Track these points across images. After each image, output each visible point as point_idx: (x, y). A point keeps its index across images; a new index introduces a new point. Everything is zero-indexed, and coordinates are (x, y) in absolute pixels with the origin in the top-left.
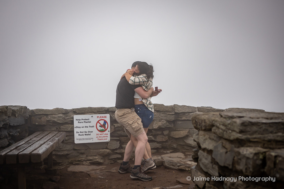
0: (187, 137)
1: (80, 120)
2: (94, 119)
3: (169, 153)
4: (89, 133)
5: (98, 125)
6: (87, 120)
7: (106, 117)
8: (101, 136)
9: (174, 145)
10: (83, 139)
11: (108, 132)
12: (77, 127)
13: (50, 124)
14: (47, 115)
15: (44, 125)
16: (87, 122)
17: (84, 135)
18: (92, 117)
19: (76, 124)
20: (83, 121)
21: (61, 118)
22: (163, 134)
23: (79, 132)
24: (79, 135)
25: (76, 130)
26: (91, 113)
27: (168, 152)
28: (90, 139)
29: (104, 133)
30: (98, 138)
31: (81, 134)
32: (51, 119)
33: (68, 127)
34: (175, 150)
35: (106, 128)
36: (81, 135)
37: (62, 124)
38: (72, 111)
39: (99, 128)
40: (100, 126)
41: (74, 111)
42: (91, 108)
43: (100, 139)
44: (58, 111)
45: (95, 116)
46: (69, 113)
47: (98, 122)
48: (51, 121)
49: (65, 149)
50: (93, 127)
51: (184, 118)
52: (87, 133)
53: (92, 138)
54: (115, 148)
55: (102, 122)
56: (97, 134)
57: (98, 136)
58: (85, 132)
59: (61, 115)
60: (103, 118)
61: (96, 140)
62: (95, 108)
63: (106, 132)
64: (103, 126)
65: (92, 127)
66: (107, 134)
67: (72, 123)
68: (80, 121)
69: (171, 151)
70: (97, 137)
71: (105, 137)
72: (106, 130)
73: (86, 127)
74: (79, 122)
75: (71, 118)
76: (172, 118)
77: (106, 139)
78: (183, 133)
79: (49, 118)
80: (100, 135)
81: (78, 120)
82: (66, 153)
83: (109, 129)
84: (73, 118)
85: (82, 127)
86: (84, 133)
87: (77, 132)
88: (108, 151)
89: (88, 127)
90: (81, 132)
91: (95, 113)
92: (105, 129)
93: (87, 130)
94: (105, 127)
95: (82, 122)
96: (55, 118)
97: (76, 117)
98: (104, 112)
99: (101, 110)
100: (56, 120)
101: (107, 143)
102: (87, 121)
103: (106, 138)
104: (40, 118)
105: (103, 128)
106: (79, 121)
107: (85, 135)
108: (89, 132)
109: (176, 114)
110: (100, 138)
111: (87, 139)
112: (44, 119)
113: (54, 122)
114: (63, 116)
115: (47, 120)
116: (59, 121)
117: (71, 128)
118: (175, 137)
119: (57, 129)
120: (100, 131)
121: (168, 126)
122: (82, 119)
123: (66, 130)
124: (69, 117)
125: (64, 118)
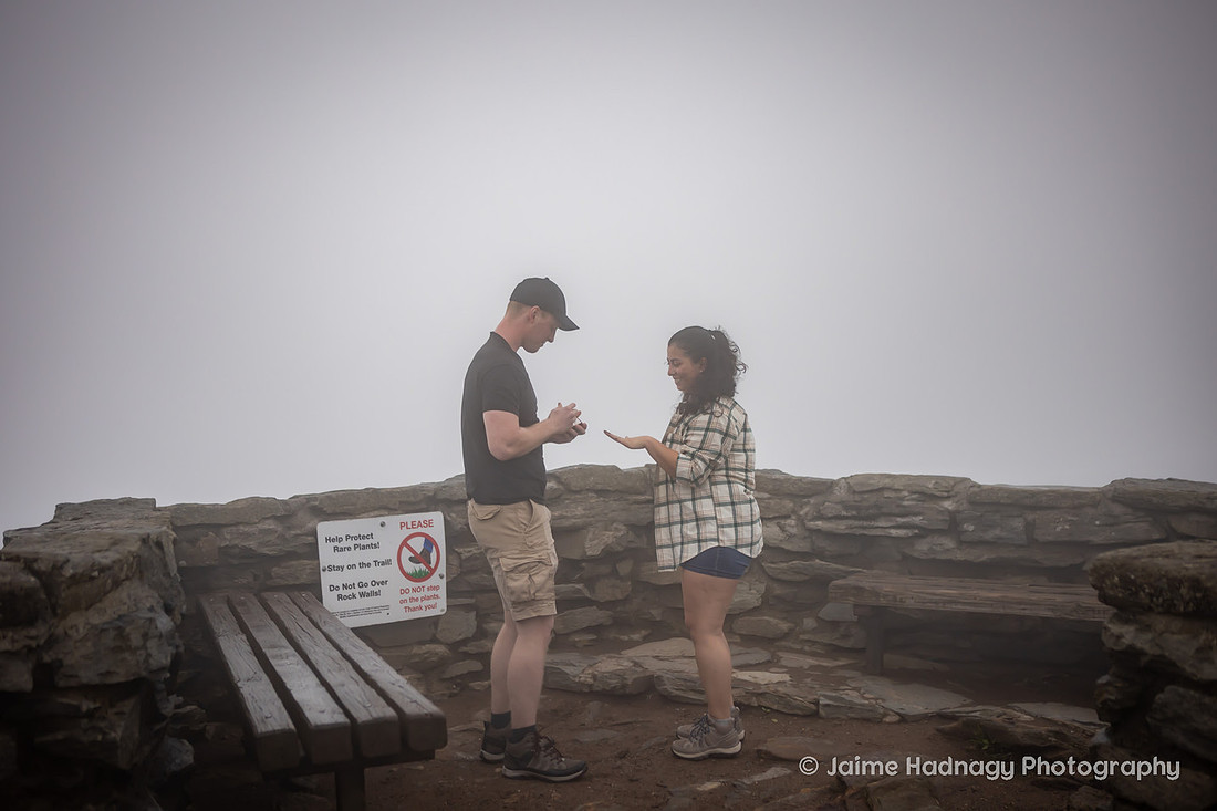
1: (340, 540)
2: (390, 532)
4: (376, 588)
5: (406, 554)
6: (364, 537)
7: (429, 524)
8: (415, 595)
9: (654, 611)
10: (356, 613)
11: (439, 581)
12: (331, 568)
13: (231, 560)
14: (216, 527)
16: (364, 547)
17: (357, 596)
18: (383, 525)
19: (326, 555)
20: (351, 543)
21: (272, 538)
22: (616, 572)
23: (337, 588)
24: (340, 597)
25: (327, 579)
26: (377, 513)
28: (378, 610)
29: (427, 583)
30: (405, 605)
31: (346, 592)
32: (235, 543)
33: (301, 570)
34: (659, 632)
35: (432, 566)
36: (346, 598)
37: (277, 560)
39: (410, 567)
40: (411, 559)
41: (315, 506)
42: (375, 491)
43: (414, 609)
44: (260, 508)
45: (393, 521)
46: (296, 515)
47: (404, 543)
48: (238, 551)
50: (388, 562)
52: (368, 590)
53: (387, 607)
54: (461, 637)
55: (418, 544)
56: (403, 591)
57: (405, 596)
58: (362, 585)
59: (271, 525)
60: (420, 530)
61: (398, 614)
62: (391, 493)
63: (435, 580)
65: (383, 564)
66: (437, 588)
67: (313, 551)
68: (340, 545)
69: (644, 633)
70: (402, 602)
71: (429, 598)
72: (433, 571)
73: (362, 565)
74: (336, 549)
75: (307, 535)
77: (434, 607)
79: (227, 538)
80: (411, 594)
81: (333, 540)
83: (442, 569)
84: (314, 534)
85: (349, 567)
86: (357, 591)
87: (332, 588)
88: (440, 649)
89: (369, 565)
90: (345, 586)
91: (392, 511)
92: (430, 568)
93: (367, 575)
95: (349, 548)
96: (249, 536)
97: (325, 529)
98: (423, 506)
99: (412, 499)
100: (252, 544)
101: (435, 620)
102: (364, 542)
103: (431, 602)
104: (193, 542)
105: (422, 567)
106: (336, 544)
107: (362, 595)
108: (374, 583)
110: (412, 605)
111: (368, 611)
112: (209, 543)
113: (246, 554)
114: (280, 529)
115: (220, 548)
116: (265, 551)
117: (308, 571)
118: (658, 583)
119: (256, 577)
120: (409, 576)
121: (633, 545)
122: (348, 537)
123: (292, 583)
124: (298, 532)
125: (281, 537)
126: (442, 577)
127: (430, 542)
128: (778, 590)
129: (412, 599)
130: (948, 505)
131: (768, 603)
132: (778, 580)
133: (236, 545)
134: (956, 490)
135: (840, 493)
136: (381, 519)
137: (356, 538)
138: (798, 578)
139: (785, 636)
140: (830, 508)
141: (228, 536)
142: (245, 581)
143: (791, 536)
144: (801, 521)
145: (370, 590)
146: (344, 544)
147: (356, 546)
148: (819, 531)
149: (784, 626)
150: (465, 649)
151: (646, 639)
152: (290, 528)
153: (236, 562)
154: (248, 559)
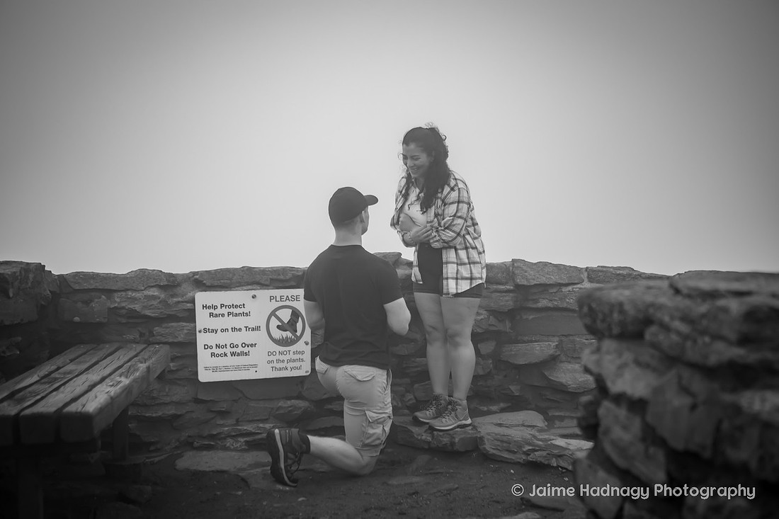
0: (553, 360)
1: (215, 307)
2: (260, 304)
3: (495, 413)
4: (246, 350)
5: (274, 323)
6: (236, 307)
7: (296, 298)
8: (282, 357)
9: (513, 388)
10: (227, 369)
11: (304, 347)
12: (206, 330)
13: (119, 319)
14: (109, 292)
15: (100, 325)
16: (236, 315)
17: (229, 355)
18: (254, 297)
19: (202, 319)
20: (225, 311)
21: (155, 303)
23: (211, 347)
24: (213, 355)
25: (202, 339)
26: (250, 287)
27: (494, 408)
28: (246, 368)
29: (293, 348)
30: (272, 365)
31: (218, 351)
32: (123, 305)
33: (178, 331)
34: (516, 404)
35: (298, 334)
36: (220, 355)
37: (160, 320)
38: (189, 278)
39: (278, 334)
40: (278, 327)
41: (196, 279)
42: (250, 269)
43: (280, 369)
44: (145, 278)
45: (264, 294)
46: (179, 285)
47: (273, 313)
48: (124, 311)
49: (168, 399)
50: (258, 328)
51: (543, 303)
52: (239, 350)
53: (255, 366)
54: (325, 396)
55: (286, 315)
56: (270, 354)
57: (272, 358)
58: (232, 346)
59: (154, 292)
60: (287, 303)
61: (265, 372)
62: (263, 271)
63: (300, 346)
64: (291, 325)
65: (253, 329)
66: (303, 353)
67: (191, 316)
68: (215, 312)
69: (502, 405)
70: (269, 362)
71: (294, 361)
72: (298, 338)
73: (234, 329)
74: (211, 315)
75: (187, 302)
76: (507, 302)
77: (300, 368)
78: (540, 349)
80: (278, 357)
81: (209, 307)
82: (171, 411)
83: (307, 336)
84: (193, 301)
85: (222, 330)
86: (228, 351)
87: (206, 347)
88: (302, 404)
89: (240, 330)
90: (217, 346)
91: (264, 286)
92: (296, 336)
93: (238, 338)
94: (294, 331)
95: (223, 315)
96: (134, 300)
97: (202, 298)
98: (293, 283)
99: (282, 277)
100: (137, 307)
101: (301, 381)
102: (236, 311)
103: (297, 364)
104: (87, 303)
105: (289, 334)
106: (212, 311)
107: (233, 354)
108: (244, 345)
109: (518, 288)
110: (278, 366)
111: (238, 368)
112: (100, 305)
113: (133, 314)
114: (163, 296)
115: (110, 309)
116: (148, 313)
117: (186, 331)
118: (516, 362)
119: (142, 335)
120: (280, 342)
121: (494, 328)
122: (222, 306)
123: (171, 340)
124: (180, 299)
125: (164, 302)
126: (307, 344)
127: (296, 314)
129: (278, 361)
133: (123, 308)
136: (253, 292)
137: (230, 307)
141: (118, 300)
142: (132, 337)
145: (240, 351)
146: (218, 311)
147: (229, 314)
150: (330, 407)
152: (172, 296)
153: (124, 321)
154: (135, 319)
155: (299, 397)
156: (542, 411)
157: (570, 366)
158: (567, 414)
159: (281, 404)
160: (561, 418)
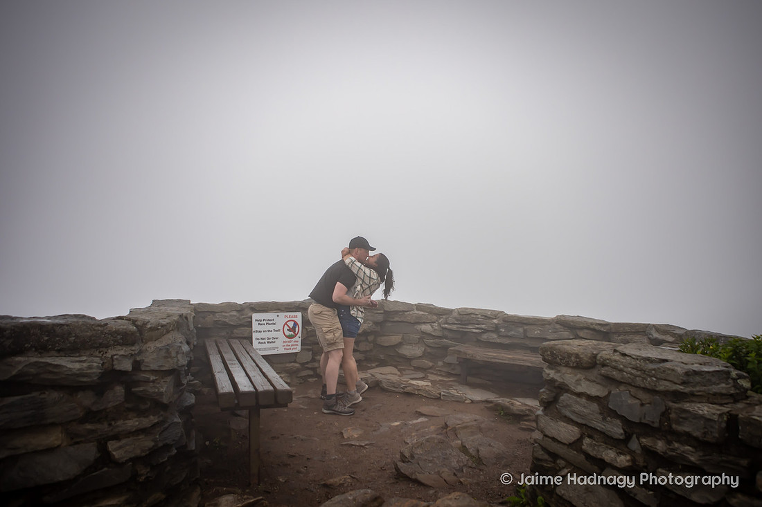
0: (400, 345)
1: (261, 321)
2: (281, 319)
3: (374, 368)
4: (274, 340)
5: (286, 327)
6: (270, 320)
7: (296, 317)
8: (289, 344)
9: (381, 356)
10: (265, 349)
12: (257, 331)
14: (214, 313)
15: (209, 329)
16: (270, 324)
17: (266, 343)
18: (278, 316)
19: (255, 326)
20: (265, 322)
21: (235, 318)
22: (367, 340)
23: (259, 339)
24: (259, 343)
25: (255, 335)
26: (276, 311)
27: (374, 365)
28: (274, 349)
29: (294, 339)
31: (262, 341)
32: (220, 319)
33: (245, 331)
34: (382, 364)
35: (296, 333)
37: (236, 326)
38: (248, 306)
39: (287, 333)
40: (288, 330)
43: (288, 349)
44: (230, 306)
45: (282, 314)
46: (244, 310)
47: (286, 324)
48: (220, 322)
50: (279, 330)
51: (396, 319)
52: (270, 341)
53: (277, 348)
54: (305, 361)
55: (291, 324)
56: (284, 342)
57: (284, 344)
58: (268, 339)
59: (234, 313)
60: (292, 319)
61: (282, 351)
62: (282, 304)
63: (297, 338)
64: (292, 329)
65: (277, 331)
66: (297, 342)
67: (250, 324)
68: (261, 323)
69: (377, 364)
70: (283, 346)
71: (294, 345)
72: (296, 335)
73: (269, 331)
74: (259, 324)
75: (249, 318)
76: (380, 318)
77: (296, 349)
78: (395, 339)
79: (218, 317)
80: (287, 344)
81: (258, 321)
83: (300, 334)
84: (251, 318)
85: (264, 331)
86: (266, 341)
87: (257, 339)
88: (297, 365)
89: (271, 331)
90: (262, 339)
91: (282, 311)
93: (270, 335)
94: (294, 332)
95: (264, 324)
96: (225, 317)
97: (255, 316)
98: (294, 310)
100: (228, 320)
101: (296, 354)
102: (270, 322)
103: (295, 347)
104: (204, 318)
105: (292, 333)
107: (268, 342)
108: (273, 338)
109: (386, 312)
110: (288, 347)
111: (270, 349)
112: (210, 319)
114: (238, 315)
115: (214, 321)
116: (232, 323)
117: (249, 332)
120: (288, 337)
122: (264, 320)
123: (242, 336)
124: (245, 317)
125: (238, 318)
126: (300, 337)
127: (296, 324)
128: (429, 350)
129: (287, 345)
130: (495, 321)
131: (424, 355)
132: (429, 346)
134: (499, 315)
135: (455, 314)
136: (278, 314)
137: (267, 320)
138: (437, 346)
139: (431, 368)
140: (451, 320)
142: (223, 334)
143: (435, 330)
144: (439, 324)
146: (262, 322)
147: (267, 324)
148: (446, 328)
149: (431, 364)
150: (307, 366)
151: (377, 366)
152: (242, 315)
153: (219, 326)
154: (226, 325)
155: (295, 362)
156: (395, 366)
157: (408, 347)
158: (406, 368)
159: (287, 365)
160: (404, 370)
